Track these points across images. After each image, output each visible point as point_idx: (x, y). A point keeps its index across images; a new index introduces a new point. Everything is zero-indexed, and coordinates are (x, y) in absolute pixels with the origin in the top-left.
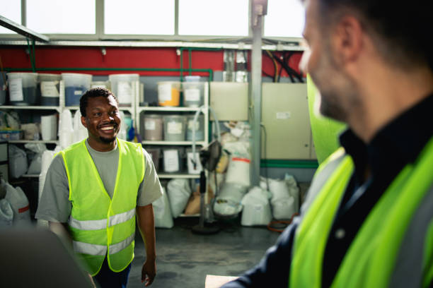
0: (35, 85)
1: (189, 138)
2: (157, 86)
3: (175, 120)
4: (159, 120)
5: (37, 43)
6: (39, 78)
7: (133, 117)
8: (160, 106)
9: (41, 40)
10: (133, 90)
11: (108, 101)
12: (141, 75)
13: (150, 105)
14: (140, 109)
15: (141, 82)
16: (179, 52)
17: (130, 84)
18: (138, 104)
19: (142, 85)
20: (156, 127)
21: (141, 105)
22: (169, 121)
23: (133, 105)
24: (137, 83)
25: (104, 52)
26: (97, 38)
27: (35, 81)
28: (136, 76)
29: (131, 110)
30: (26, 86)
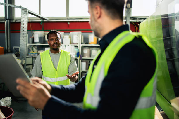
0: (43, 36)
2: (88, 36)
3: (95, 49)
4: (89, 50)
5: (44, 21)
6: (44, 34)
7: (79, 48)
8: (89, 44)
9: (46, 20)
10: (79, 38)
12: (82, 32)
13: (85, 44)
14: (81, 45)
15: (82, 35)
17: (78, 36)
18: (81, 43)
20: (88, 52)
21: (82, 43)
22: (92, 50)
23: (79, 44)
25: (69, 23)
26: (66, 18)
27: (43, 35)
28: (80, 32)
29: (78, 45)
30: (40, 37)
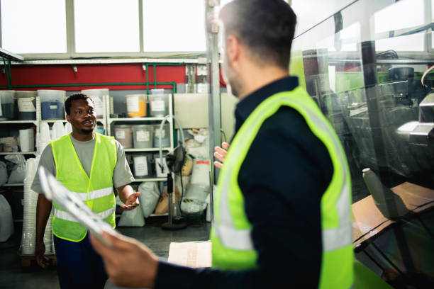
0: (13, 102)
1: (156, 145)
2: (125, 99)
3: (144, 129)
4: (128, 130)
5: (13, 63)
6: (16, 95)
7: (105, 128)
8: (129, 117)
9: (16, 60)
10: (104, 103)
11: (87, 103)
12: (110, 90)
13: (120, 116)
14: (110, 121)
15: (111, 96)
16: (144, 67)
17: (101, 98)
18: (108, 116)
19: (112, 99)
20: (126, 136)
21: (111, 117)
22: (137, 130)
23: (104, 116)
24: (108, 97)
25: (76, 69)
26: (69, 56)
27: (13, 98)
28: (107, 90)
29: (103, 121)
30: (4, 103)
